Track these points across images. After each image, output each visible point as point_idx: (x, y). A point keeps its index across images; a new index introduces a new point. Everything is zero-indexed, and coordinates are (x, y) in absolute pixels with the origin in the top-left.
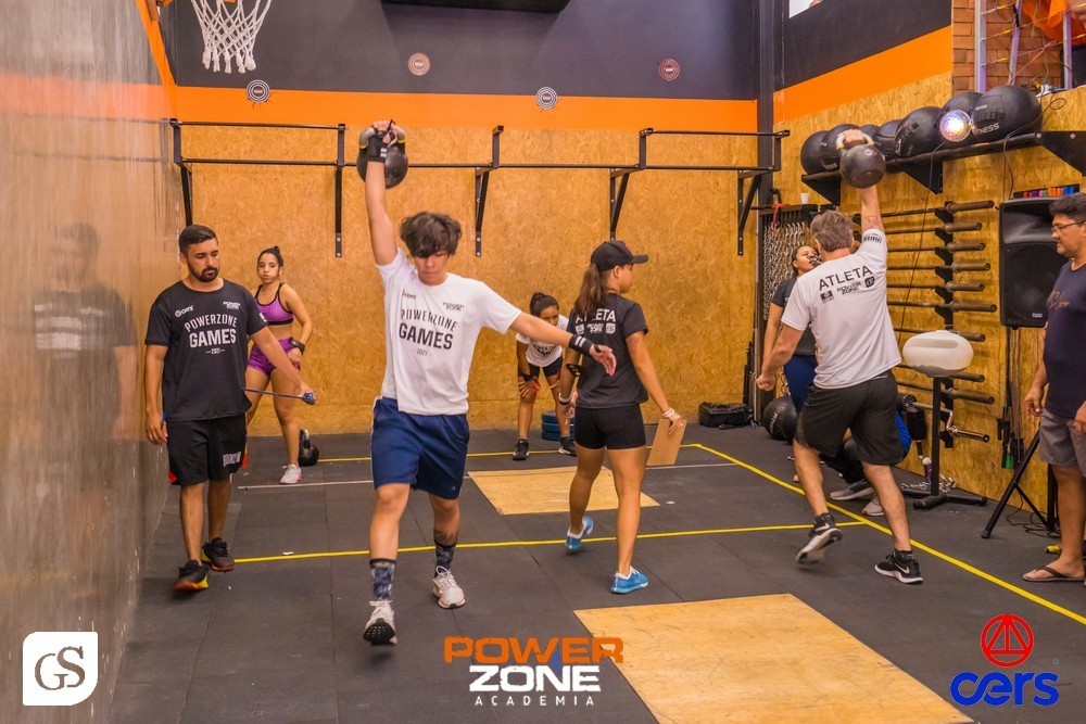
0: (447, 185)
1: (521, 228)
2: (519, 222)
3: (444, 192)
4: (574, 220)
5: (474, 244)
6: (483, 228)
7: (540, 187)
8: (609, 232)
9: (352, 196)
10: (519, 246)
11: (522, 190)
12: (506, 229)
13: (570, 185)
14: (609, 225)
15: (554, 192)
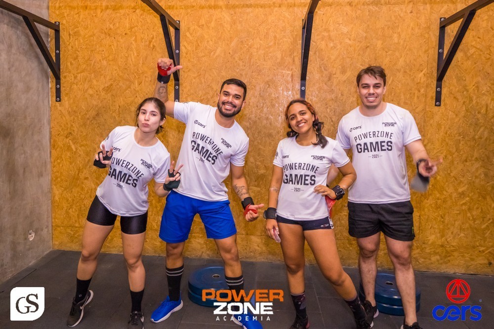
0: (275, 37)
1: (344, 78)
2: (343, 72)
3: (272, 43)
4: (399, 71)
5: (299, 92)
6: (307, 78)
7: (366, 38)
8: (435, 82)
9: (189, 48)
10: (342, 95)
11: (347, 41)
12: (330, 79)
13: (395, 35)
14: (435, 75)
15: (379, 43)
